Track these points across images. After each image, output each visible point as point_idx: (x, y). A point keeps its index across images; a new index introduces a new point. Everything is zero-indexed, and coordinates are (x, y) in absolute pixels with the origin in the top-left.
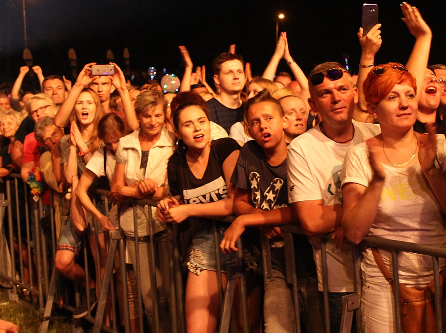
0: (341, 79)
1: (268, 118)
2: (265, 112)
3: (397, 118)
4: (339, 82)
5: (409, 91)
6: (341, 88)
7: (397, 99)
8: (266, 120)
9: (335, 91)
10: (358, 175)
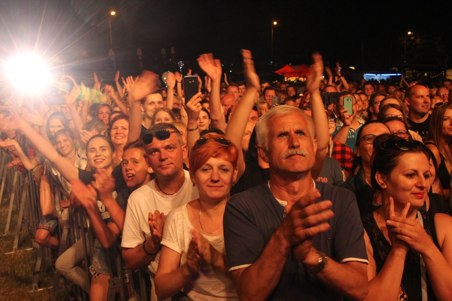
0: (168, 139)
1: (135, 162)
2: (134, 157)
3: (207, 188)
4: (166, 142)
5: (223, 166)
6: (168, 147)
7: (210, 171)
8: (133, 163)
9: (162, 150)
10: (171, 240)
